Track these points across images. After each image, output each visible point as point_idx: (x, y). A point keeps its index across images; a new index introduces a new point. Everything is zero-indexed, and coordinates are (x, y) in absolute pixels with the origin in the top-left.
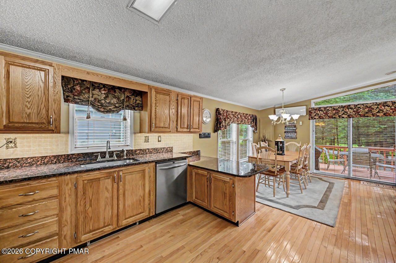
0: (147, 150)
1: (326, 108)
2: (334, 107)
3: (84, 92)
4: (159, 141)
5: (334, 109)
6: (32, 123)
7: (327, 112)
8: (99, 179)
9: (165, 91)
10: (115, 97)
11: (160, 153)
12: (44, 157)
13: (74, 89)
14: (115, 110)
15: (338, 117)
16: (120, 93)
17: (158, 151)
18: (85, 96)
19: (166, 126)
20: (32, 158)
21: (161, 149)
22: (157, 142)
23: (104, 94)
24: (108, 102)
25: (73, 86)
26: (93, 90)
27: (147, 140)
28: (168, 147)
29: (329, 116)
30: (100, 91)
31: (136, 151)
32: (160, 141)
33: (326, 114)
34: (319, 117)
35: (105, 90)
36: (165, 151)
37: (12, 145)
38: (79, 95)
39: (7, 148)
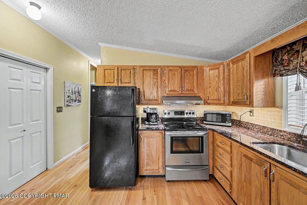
3: (292, 59)
6: (239, 99)
12: (264, 127)
13: (283, 60)
18: (294, 64)
20: (258, 125)
25: (282, 58)
26: (304, 51)
37: (252, 114)
38: (288, 65)
39: (250, 115)
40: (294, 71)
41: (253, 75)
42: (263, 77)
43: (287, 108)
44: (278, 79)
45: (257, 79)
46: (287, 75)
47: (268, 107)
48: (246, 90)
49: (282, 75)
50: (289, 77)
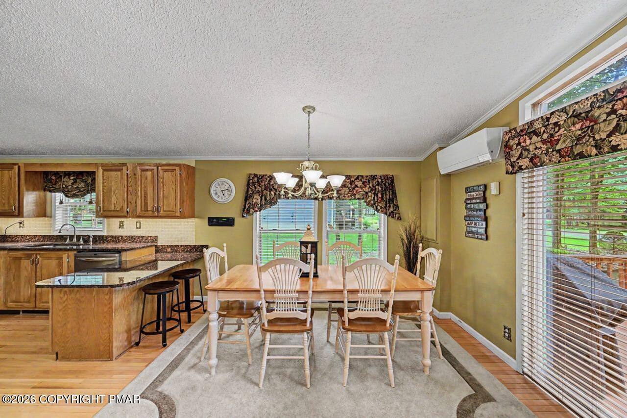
0: (120, 238)
1: (548, 119)
2: (577, 107)
3: (58, 180)
4: (137, 228)
5: (577, 116)
6: (5, 210)
7: (552, 136)
8: (20, 259)
9: (117, 166)
10: (83, 181)
11: (136, 242)
13: (52, 180)
14: (79, 194)
15: (594, 151)
16: (86, 176)
17: (135, 239)
18: (59, 184)
19: (118, 209)
20: (29, 236)
21: (139, 237)
22: (135, 229)
23: (73, 179)
24: (75, 186)
25: (51, 178)
26: (64, 177)
27: (121, 226)
28: (149, 236)
29: (559, 151)
30: (69, 178)
31: (107, 237)
32: (140, 228)
33: (551, 141)
34: (531, 160)
35: (73, 176)
36: (143, 241)
37: (22, 225)
38: (55, 184)
39: (20, 227)
40: (58, 190)
41: (23, 187)
42: (34, 190)
43: (55, 217)
44: (48, 194)
45: (28, 190)
46: (54, 192)
47: (39, 217)
48: (14, 199)
49: (50, 191)
50: (57, 193)
